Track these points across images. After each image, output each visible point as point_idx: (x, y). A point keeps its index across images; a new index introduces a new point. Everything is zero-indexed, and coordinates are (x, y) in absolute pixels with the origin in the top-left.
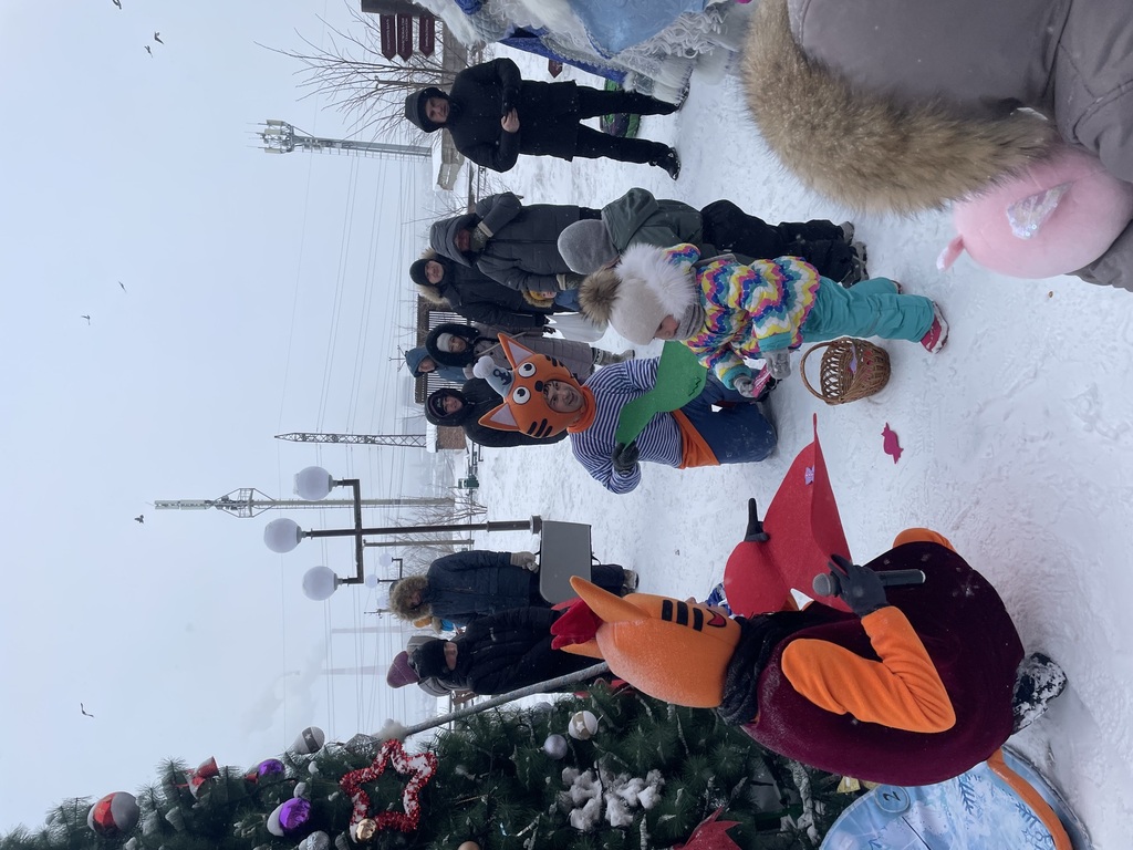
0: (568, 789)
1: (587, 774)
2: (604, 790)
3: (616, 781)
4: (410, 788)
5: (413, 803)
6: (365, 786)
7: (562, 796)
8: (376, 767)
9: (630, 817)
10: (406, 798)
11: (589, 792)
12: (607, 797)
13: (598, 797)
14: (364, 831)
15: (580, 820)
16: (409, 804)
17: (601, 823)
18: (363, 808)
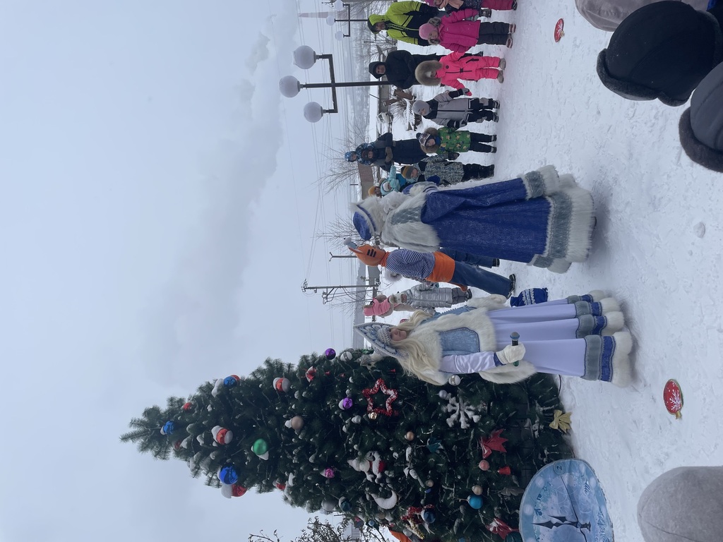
0: (446, 405)
1: (454, 398)
2: (460, 410)
3: (465, 404)
4: (388, 401)
5: (390, 407)
6: (371, 396)
7: (444, 409)
8: (375, 389)
9: (468, 425)
10: (387, 405)
11: (454, 408)
12: (461, 413)
13: (457, 412)
14: (373, 416)
15: (450, 422)
16: (388, 408)
17: (457, 424)
18: (372, 404)
